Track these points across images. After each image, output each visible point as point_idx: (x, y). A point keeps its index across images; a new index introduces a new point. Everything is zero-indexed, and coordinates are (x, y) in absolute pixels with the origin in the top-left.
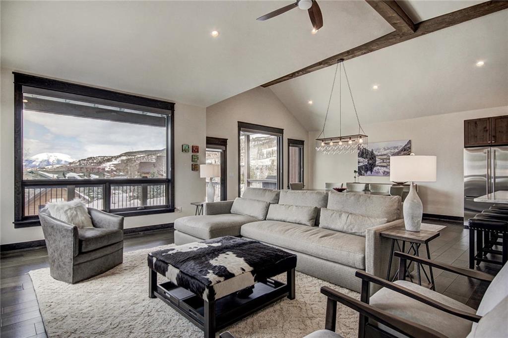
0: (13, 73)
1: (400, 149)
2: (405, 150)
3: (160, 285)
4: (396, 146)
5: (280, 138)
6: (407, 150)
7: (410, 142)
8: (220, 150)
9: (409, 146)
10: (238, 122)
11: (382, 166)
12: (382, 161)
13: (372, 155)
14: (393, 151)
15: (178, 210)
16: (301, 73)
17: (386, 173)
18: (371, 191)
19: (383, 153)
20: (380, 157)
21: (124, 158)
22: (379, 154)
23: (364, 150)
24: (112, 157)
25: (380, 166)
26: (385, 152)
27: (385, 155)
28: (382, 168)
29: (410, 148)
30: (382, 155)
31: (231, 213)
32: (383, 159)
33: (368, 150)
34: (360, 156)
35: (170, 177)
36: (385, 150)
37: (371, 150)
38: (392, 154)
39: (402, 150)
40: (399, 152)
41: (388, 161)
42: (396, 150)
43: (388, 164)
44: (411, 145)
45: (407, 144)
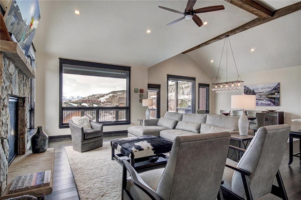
0: (59, 58)
1: (272, 88)
2: (275, 89)
3: (116, 155)
4: (270, 86)
5: (193, 83)
6: (277, 89)
7: (279, 84)
8: (157, 91)
9: (278, 86)
10: (167, 75)
11: (259, 100)
13: (253, 92)
14: (267, 90)
15: (132, 123)
16: (204, 45)
17: (262, 104)
18: (248, 115)
19: (260, 91)
20: (259, 94)
21: (111, 95)
22: (258, 92)
23: (248, 89)
24: (105, 94)
25: (258, 100)
26: (262, 91)
27: (262, 92)
28: (260, 101)
29: (279, 88)
30: (260, 93)
31: (157, 125)
32: (261, 95)
33: (250, 90)
34: (245, 93)
35: (128, 106)
37: (252, 90)
38: (267, 92)
39: (274, 89)
40: (272, 91)
41: (264, 96)
42: (270, 90)
43: (264, 98)
44: (280, 86)
45: (277, 85)
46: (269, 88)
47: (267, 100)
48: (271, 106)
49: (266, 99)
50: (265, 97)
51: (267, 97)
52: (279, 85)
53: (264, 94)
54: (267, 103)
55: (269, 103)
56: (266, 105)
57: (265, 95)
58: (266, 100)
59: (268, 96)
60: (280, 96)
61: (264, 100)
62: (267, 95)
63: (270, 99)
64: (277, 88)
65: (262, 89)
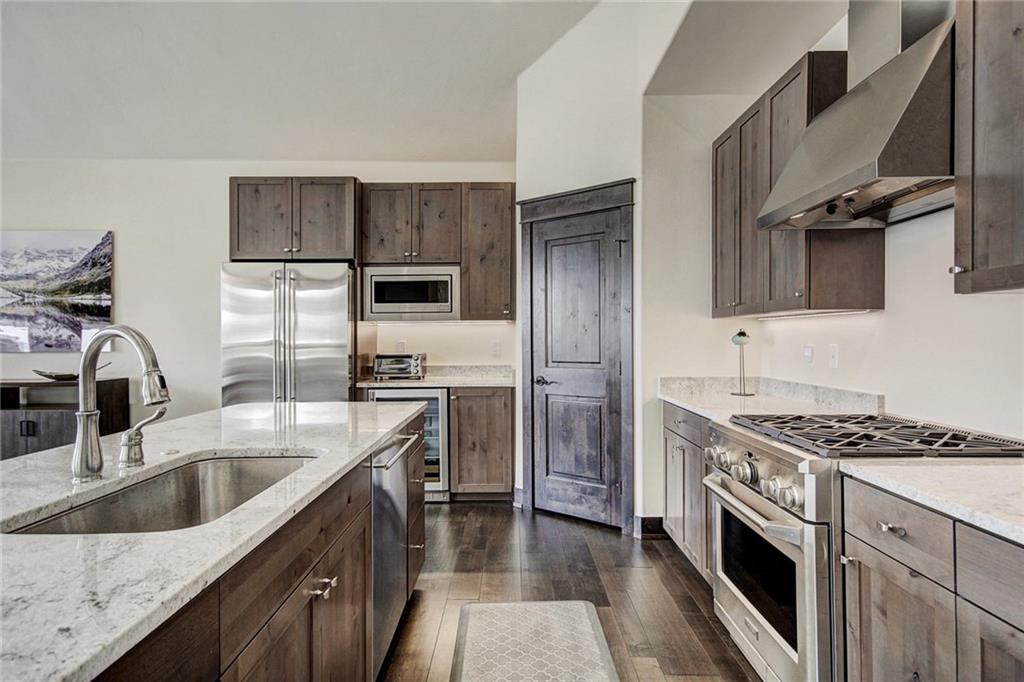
1: (80, 257)
2: (94, 265)
4: (68, 247)
6: (102, 265)
7: (109, 238)
9: (107, 250)
12: (19, 298)
14: (55, 264)
19: (21, 272)
20: (11, 283)
22: (7, 272)
26: (29, 268)
27: (28, 277)
29: (110, 258)
30: (17, 278)
32: (21, 293)
36: (29, 260)
38: (52, 275)
39: (86, 264)
40: (76, 270)
41: (40, 298)
42: (68, 264)
43: (41, 309)
44: (113, 248)
45: (102, 244)
46: (64, 253)
47: (55, 320)
48: (72, 352)
49: (47, 316)
50: (44, 304)
51: (54, 304)
52: (112, 243)
53: (40, 287)
54: (53, 333)
55: (65, 337)
56: (51, 346)
57: (45, 292)
58: (50, 321)
59: (57, 298)
60: (112, 300)
61: (42, 320)
62: (54, 292)
63: (66, 312)
64: (102, 260)
65: (29, 257)
